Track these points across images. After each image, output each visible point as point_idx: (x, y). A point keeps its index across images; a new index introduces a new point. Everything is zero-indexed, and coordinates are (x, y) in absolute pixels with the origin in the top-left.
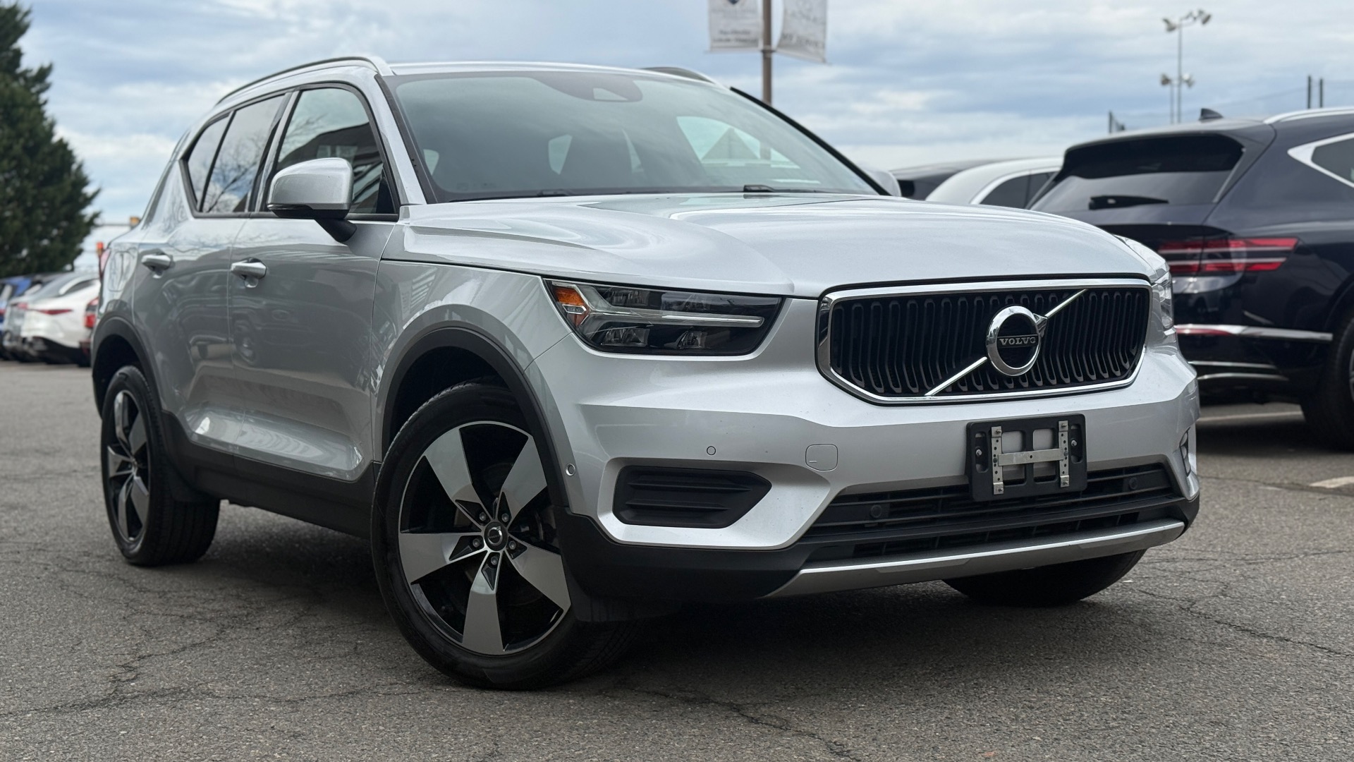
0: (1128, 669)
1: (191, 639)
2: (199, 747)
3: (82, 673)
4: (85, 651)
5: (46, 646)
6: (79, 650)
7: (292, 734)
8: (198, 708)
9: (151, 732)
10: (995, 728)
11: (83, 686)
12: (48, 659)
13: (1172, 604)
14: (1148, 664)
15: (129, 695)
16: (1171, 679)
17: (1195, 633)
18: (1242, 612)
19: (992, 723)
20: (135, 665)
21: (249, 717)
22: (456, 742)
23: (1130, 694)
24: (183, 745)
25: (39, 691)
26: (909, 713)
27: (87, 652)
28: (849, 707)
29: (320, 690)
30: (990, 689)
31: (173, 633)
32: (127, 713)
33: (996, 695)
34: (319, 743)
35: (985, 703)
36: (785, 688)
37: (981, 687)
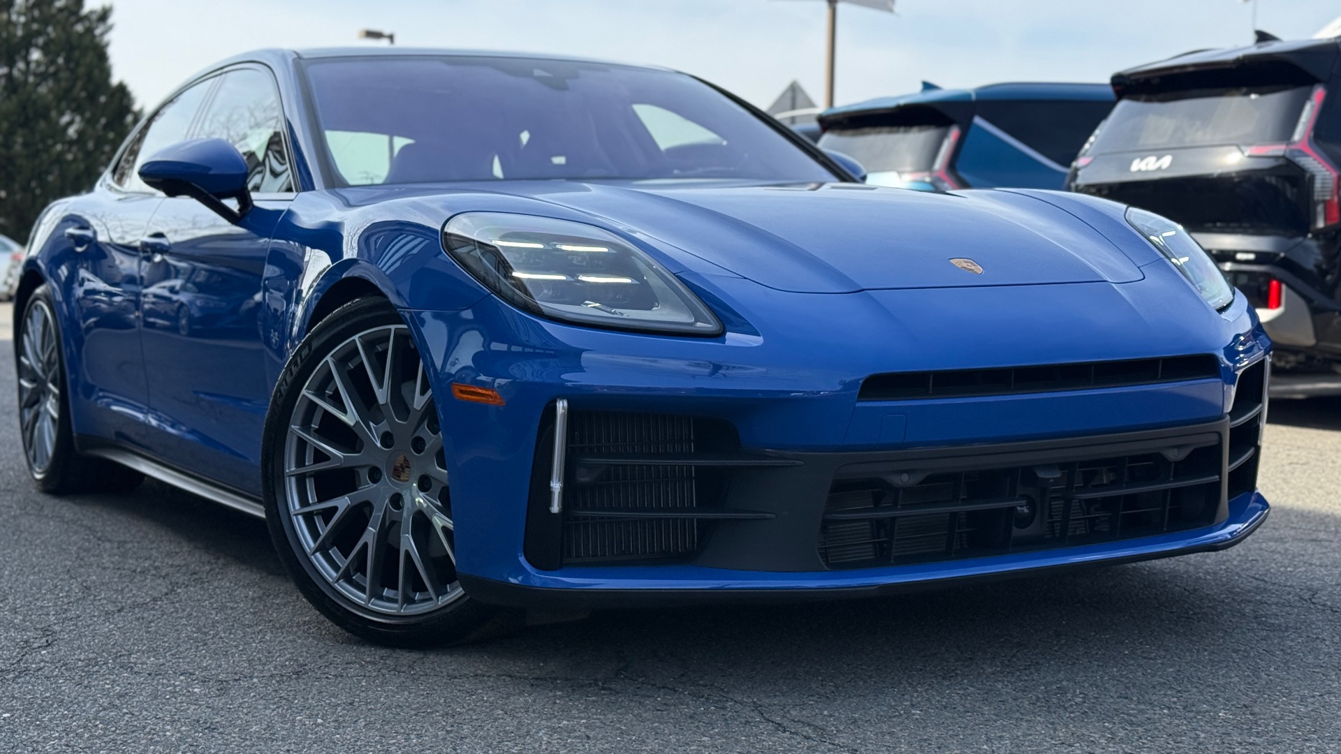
7: (208, 725)
14: (1272, 669)
21: (164, 701)
28: (900, 714)
29: (261, 668)
30: (1077, 696)
31: (116, 591)
32: (22, 690)
33: (1085, 705)
34: (237, 739)
35: (1072, 715)
36: (822, 685)
37: (1066, 693)
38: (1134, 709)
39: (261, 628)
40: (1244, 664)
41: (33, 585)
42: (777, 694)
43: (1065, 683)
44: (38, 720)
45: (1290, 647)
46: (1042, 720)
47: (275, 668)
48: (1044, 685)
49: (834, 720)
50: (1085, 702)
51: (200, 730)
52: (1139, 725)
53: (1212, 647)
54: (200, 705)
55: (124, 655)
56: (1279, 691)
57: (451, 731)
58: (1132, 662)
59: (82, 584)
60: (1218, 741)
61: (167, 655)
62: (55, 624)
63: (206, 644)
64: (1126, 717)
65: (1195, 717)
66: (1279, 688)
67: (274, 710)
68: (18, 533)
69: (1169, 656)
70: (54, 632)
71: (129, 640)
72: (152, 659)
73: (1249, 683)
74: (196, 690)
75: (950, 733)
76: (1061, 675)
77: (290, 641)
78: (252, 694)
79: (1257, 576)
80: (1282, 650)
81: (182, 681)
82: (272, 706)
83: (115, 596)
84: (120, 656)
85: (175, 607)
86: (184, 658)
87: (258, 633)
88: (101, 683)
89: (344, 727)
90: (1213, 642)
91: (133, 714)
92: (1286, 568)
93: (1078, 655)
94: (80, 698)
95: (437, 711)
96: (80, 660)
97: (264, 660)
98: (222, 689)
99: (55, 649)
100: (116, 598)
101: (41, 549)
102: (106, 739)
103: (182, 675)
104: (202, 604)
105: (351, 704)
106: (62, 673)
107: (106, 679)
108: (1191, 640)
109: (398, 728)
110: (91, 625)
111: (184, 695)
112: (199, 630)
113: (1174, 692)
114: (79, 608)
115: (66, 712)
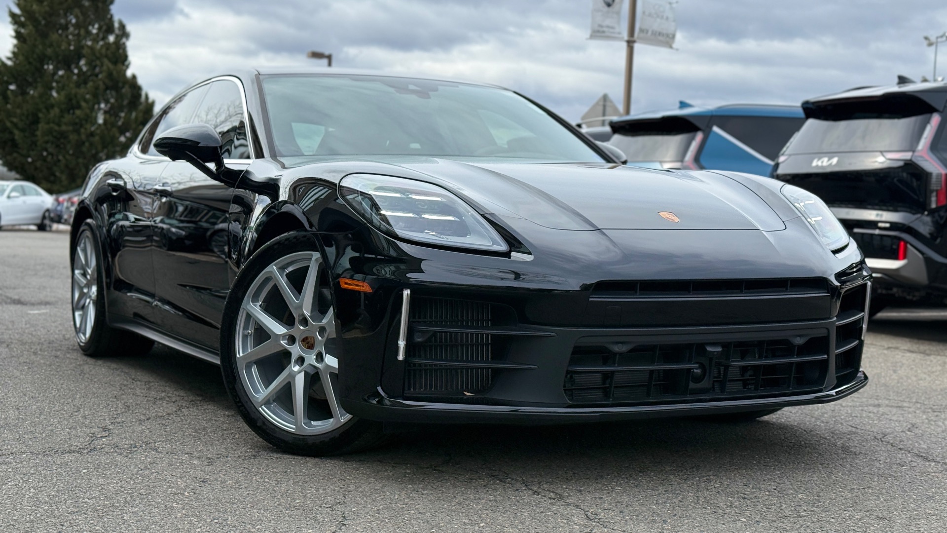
0: (824, 477)
1: (156, 413)
2: (133, 484)
3: (72, 430)
4: (80, 416)
5: (54, 411)
6: (76, 415)
7: (202, 480)
8: (142, 458)
9: (104, 472)
10: (714, 510)
11: (70, 439)
12: (52, 420)
13: (869, 435)
14: (840, 474)
15: (99, 447)
16: (855, 485)
17: (881, 455)
18: (920, 444)
19: (712, 507)
20: (111, 427)
21: (176, 467)
22: (317, 493)
23: (821, 494)
24: (123, 482)
25: (37, 440)
26: (653, 496)
27: (81, 417)
28: (609, 489)
29: (233, 452)
30: (717, 484)
31: (145, 408)
32: (93, 459)
33: (720, 488)
34: (219, 487)
35: (711, 493)
36: (565, 473)
37: (711, 482)
38: (749, 491)
39: (233, 431)
40: (824, 471)
41: (94, 404)
42: (538, 476)
43: (712, 477)
44: (103, 474)
45: (857, 464)
46: (692, 495)
47: (241, 453)
48: (699, 477)
49: (569, 490)
50: (720, 487)
51: (198, 481)
52: (749, 500)
53: (808, 461)
54: (197, 470)
55: (151, 443)
56: (840, 486)
57: (343, 488)
58: (756, 467)
59: (124, 404)
60: (793, 509)
61: (177, 443)
62: (109, 425)
63: (200, 439)
64: (742, 495)
65: (783, 496)
66: (840, 484)
67: (240, 474)
68: (83, 374)
69: (780, 465)
70: (109, 429)
71: (155, 435)
72: (168, 445)
73: (823, 481)
74: (194, 462)
75: (636, 499)
76: (711, 473)
77: (250, 439)
78: (228, 465)
79: (853, 425)
80: (851, 465)
81: (186, 457)
82: (239, 472)
83: (144, 411)
84: (149, 443)
85: (181, 419)
86: (187, 445)
87: (231, 434)
88: (139, 456)
89: (281, 483)
90: (810, 459)
91: (158, 473)
92: (874, 421)
93: (724, 463)
94: (128, 464)
95: (336, 478)
96: (126, 444)
97: (234, 448)
98: (209, 462)
99: (111, 438)
100: (146, 413)
101: (97, 384)
102: (143, 485)
103: (186, 454)
104: (197, 417)
105: (285, 472)
106: (116, 451)
107: (142, 454)
108: (797, 457)
109: (312, 485)
110: (131, 426)
111: (188, 464)
112: (196, 431)
113: (776, 484)
114: (123, 417)
115: (119, 470)
